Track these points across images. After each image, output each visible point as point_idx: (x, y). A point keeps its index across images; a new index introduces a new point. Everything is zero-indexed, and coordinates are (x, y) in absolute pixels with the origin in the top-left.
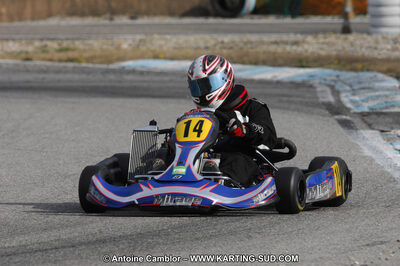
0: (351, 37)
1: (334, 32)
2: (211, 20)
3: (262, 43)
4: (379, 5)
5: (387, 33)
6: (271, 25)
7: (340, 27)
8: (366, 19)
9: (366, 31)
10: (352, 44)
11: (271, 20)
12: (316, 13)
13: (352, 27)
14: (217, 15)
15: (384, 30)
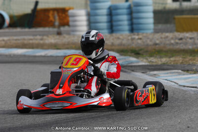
3: (24, 39)
4: (75, 21)
6: (19, 32)
7: (56, 33)
11: (19, 30)
12: (40, 26)
13: (62, 32)
15: (78, 33)
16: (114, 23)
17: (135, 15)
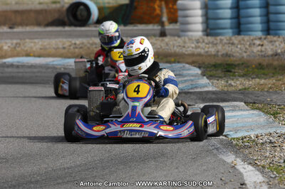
0: (166, 39)
1: (155, 36)
2: (67, 28)
4: (187, 16)
5: (192, 36)
7: (158, 32)
8: (177, 26)
9: (177, 34)
10: (167, 44)
12: (141, 22)
13: (167, 32)
14: (71, 25)
15: (190, 33)
16: (243, 20)
17: (272, 9)
